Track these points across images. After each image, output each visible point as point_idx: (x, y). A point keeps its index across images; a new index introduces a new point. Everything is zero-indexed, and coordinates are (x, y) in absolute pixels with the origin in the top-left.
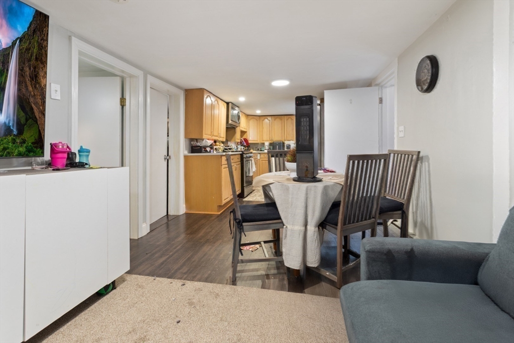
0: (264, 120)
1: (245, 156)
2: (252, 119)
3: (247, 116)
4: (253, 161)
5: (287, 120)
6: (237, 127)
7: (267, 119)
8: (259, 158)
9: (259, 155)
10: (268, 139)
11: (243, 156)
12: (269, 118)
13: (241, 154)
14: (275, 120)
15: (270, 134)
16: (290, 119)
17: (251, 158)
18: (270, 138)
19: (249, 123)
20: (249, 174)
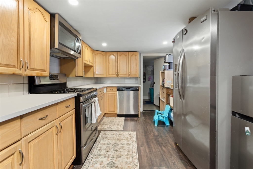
0: (109, 56)
1: (82, 99)
2: (98, 54)
3: (94, 51)
4: (97, 102)
5: (131, 56)
6: (78, 58)
7: (113, 55)
8: (105, 92)
9: (105, 89)
10: (114, 74)
11: (79, 99)
12: (115, 54)
13: (75, 97)
14: (120, 56)
15: (115, 69)
16: (134, 55)
17: (94, 99)
18: (115, 73)
19: (95, 58)
20: (91, 120)
